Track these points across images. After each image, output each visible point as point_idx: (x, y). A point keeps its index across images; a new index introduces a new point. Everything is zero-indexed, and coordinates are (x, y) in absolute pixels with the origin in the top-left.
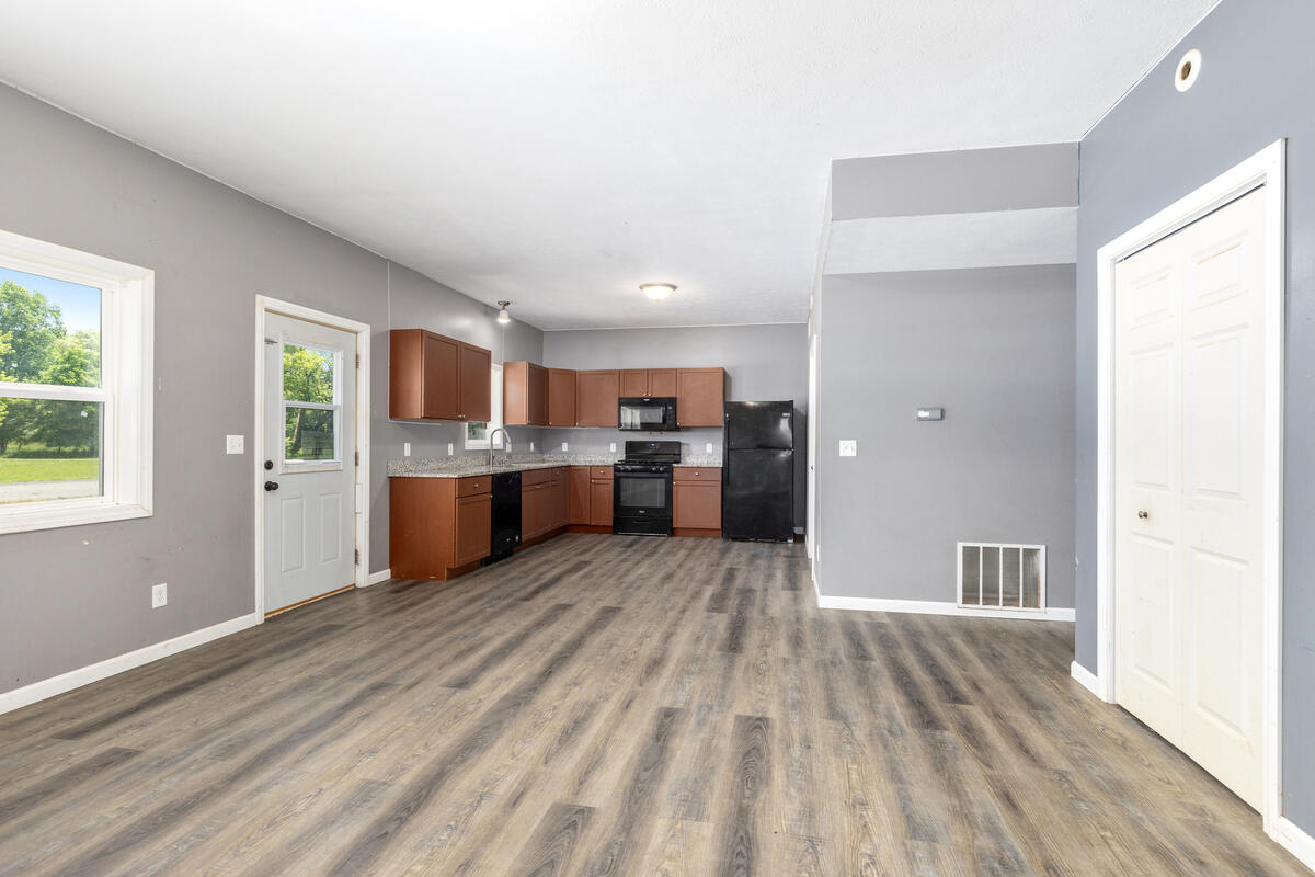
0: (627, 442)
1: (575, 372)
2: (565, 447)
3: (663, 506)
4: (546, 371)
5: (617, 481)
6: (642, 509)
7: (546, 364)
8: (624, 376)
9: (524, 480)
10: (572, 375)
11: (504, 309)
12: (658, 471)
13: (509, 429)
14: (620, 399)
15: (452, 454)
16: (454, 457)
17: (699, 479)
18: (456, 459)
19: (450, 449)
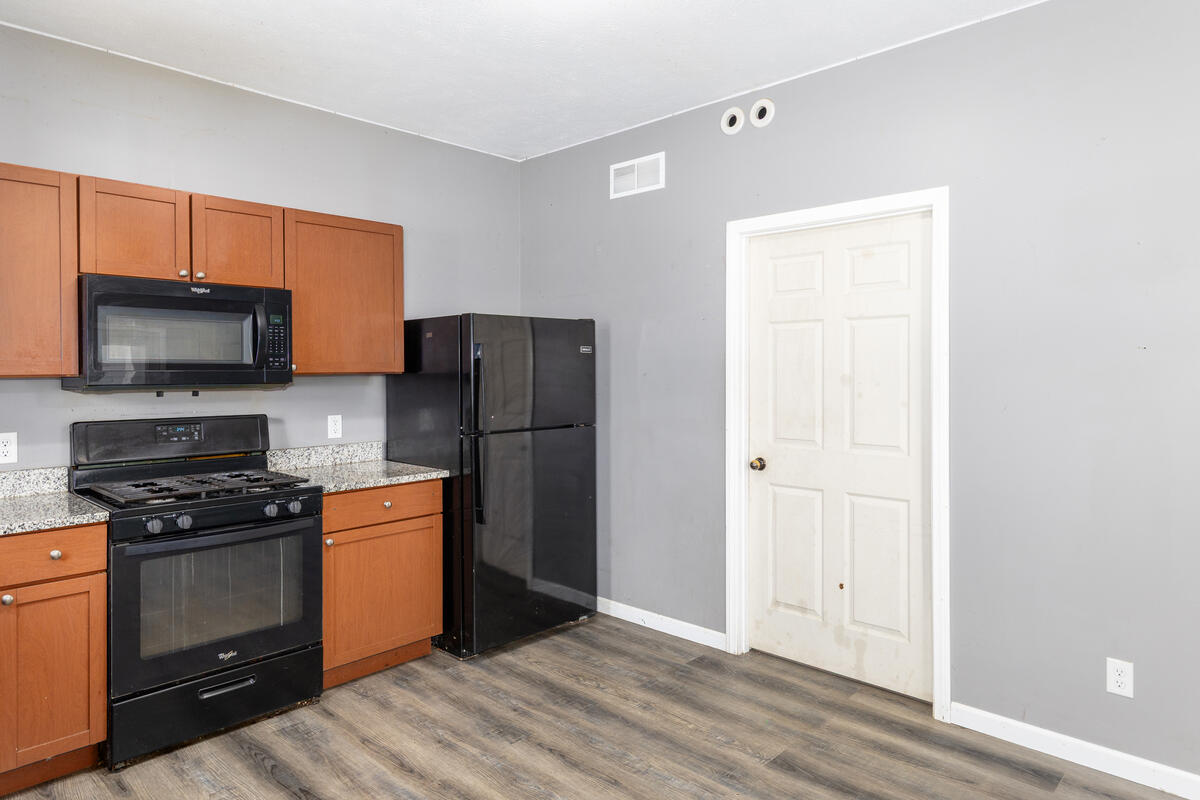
17: (391, 516)
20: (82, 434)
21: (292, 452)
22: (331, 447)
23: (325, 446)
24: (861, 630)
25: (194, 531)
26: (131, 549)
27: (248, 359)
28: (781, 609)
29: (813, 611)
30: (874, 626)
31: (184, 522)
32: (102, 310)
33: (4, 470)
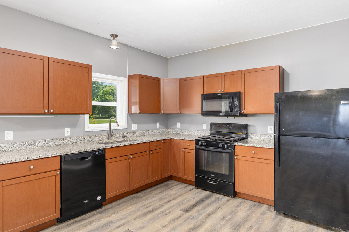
1: (179, 79)
2: (179, 125)
3: (227, 173)
4: (159, 80)
5: (197, 150)
6: (213, 173)
8: (205, 79)
9: (107, 156)
10: (176, 81)
11: (114, 39)
12: (223, 147)
14: (203, 95)
15: (70, 135)
16: (71, 137)
17: (255, 156)
18: (71, 138)
19: (67, 132)
21: (256, 135)
22: (268, 135)
23: (266, 135)
25: (206, 146)
26: (198, 147)
27: (229, 110)
31: (204, 144)
32: (203, 101)
33: (203, 130)
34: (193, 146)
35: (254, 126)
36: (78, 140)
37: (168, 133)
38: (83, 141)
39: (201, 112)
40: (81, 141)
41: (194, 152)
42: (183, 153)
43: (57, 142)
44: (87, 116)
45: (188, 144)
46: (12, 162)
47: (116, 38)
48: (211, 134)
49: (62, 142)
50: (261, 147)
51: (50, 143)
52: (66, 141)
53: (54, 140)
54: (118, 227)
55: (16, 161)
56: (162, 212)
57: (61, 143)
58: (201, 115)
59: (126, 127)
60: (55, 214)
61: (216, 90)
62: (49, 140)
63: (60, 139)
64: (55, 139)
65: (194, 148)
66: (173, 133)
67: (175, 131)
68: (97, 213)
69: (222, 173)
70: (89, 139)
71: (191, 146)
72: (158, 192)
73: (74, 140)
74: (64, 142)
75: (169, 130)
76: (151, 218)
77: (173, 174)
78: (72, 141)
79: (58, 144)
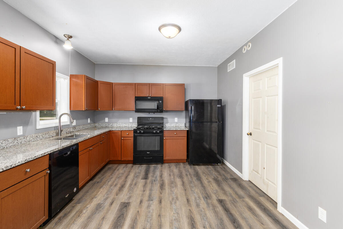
0: (138, 117)
1: (112, 83)
2: (107, 120)
3: (159, 149)
4: (97, 82)
5: (135, 138)
6: (148, 151)
7: (97, 78)
8: (136, 86)
10: (110, 85)
11: (68, 40)
12: (156, 133)
13: (74, 113)
14: (135, 97)
15: (22, 134)
16: (24, 136)
17: (176, 136)
18: (25, 138)
19: (20, 130)
20: (139, 119)
21: (168, 123)
22: (175, 123)
24: (268, 181)
25: (143, 133)
26: (136, 135)
27: (156, 108)
28: (254, 172)
29: (259, 174)
30: (270, 181)
31: (142, 132)
32: (137, 101)
33: (131, 123)
34: (132, 134)
35: (167, 118)
36: (31, 139)
37: (95, 127)
38: (35, 140)
39: (134, 109)
40: (34, 140)
41: (132, 139)
42: (122, 141)
43: (11, 143)
44: (38, 113)
45: (127, 134)
46: (12, 167)
47: (70, 39)
48: (138, 125)
49: (15, 142)
50: (180, 130)
51: (3, 145)
52: (19, 141)
53: (7, 141)
54: (111, 204)
55: (15, 165)
56: (131, 185)
57: (15, 144)
58: (134, 111)
59: (69, 123)
60: (44, 217)
61: (145, 94)
62: (2, 141)
63: (14, 139)
64: (9, 140)
65: (132, 135)
66: (101, 127)
67: (104, 125)
68: (75, 205)
69: (155, 150)
70: (41, 137)
71: (129, 135)
72: (109, 175)
73: (28, 139)
74: (17, 142)
75: (96, 124)
76: (128, 190)
77: (112, 159)
78: (26, 140)
79: (12, 145)
